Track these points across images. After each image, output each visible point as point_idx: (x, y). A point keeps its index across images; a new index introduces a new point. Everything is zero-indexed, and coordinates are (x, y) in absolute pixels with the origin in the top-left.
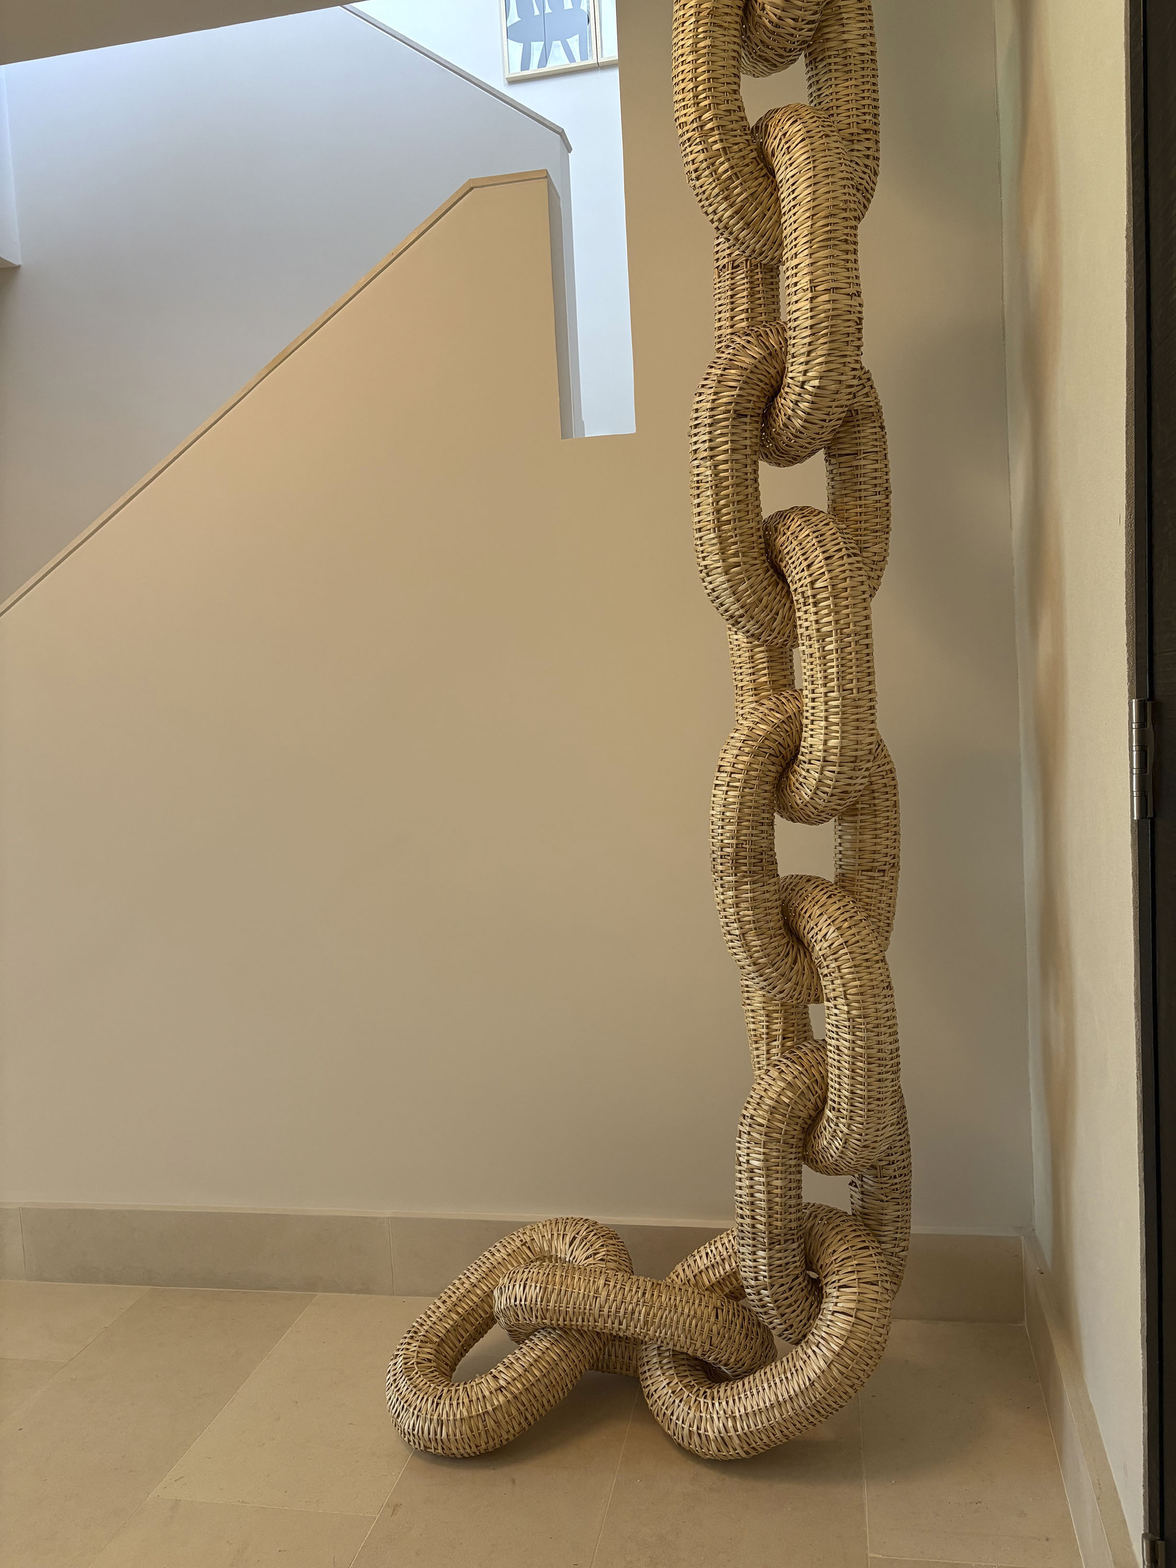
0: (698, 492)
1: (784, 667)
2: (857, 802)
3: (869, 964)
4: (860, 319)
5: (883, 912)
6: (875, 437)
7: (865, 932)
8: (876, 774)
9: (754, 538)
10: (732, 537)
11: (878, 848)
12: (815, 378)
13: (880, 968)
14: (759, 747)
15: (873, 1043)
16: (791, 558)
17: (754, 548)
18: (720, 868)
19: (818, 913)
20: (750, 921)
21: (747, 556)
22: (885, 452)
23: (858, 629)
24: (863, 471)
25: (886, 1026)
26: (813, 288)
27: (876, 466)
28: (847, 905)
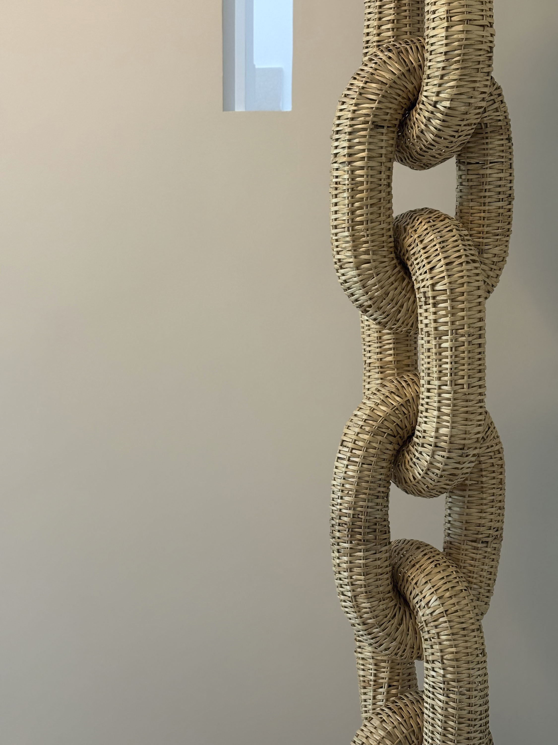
0: (336, 192)
1: (409, 348)
2: (466, 479)
3: (465, 632)
4: (491, 48)
5: (484, 580)
6: (502, 148)
7: (464, 602)
8: (486, 454)
9: (384, 238)
10: (364, 236)
11: (483, 521)
12: (447, 99)
13: (475, 637)
14: (379, 427)
15: (464, 705)
16: (416, 259)
17: (383, 247)
18: (337, 534)
19: (424, 581)
20: (361, 585)
21: (376, 255)
22: (511, 162)
23: (472, 330)
24: (489, 179)
25: (477, 690)
26: (448, 19)
27: (501, 175)
28: (450, 575)
